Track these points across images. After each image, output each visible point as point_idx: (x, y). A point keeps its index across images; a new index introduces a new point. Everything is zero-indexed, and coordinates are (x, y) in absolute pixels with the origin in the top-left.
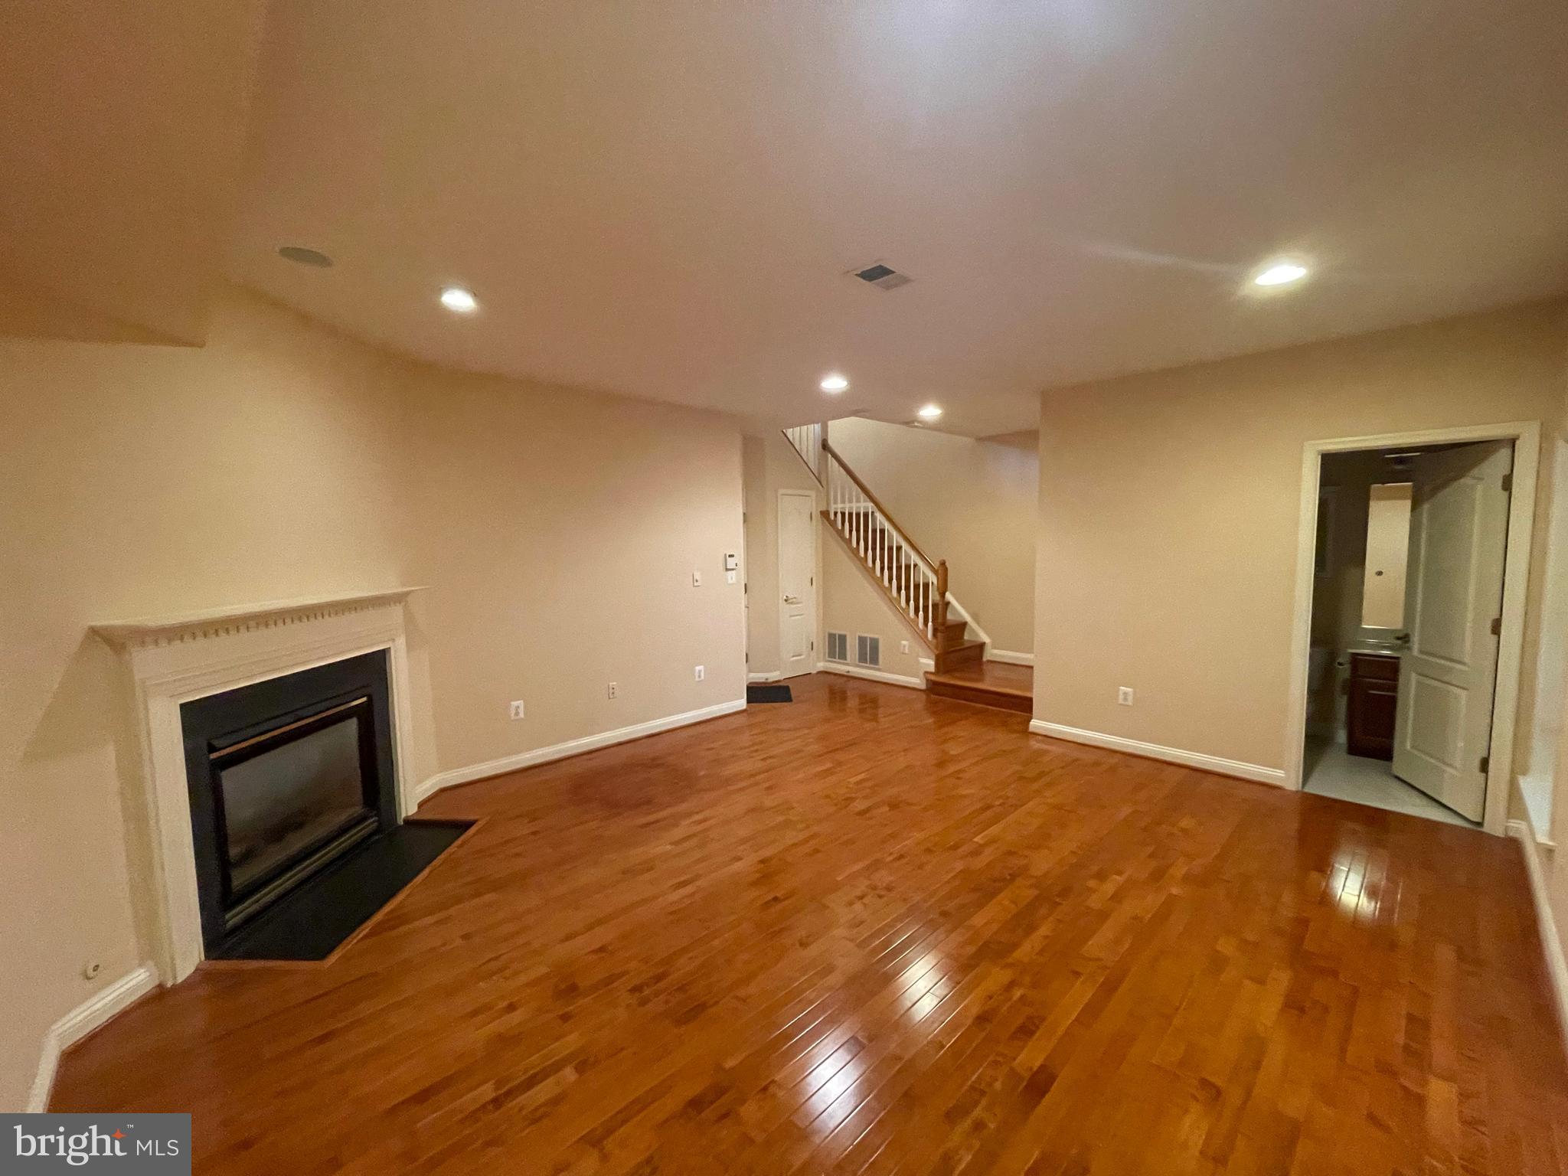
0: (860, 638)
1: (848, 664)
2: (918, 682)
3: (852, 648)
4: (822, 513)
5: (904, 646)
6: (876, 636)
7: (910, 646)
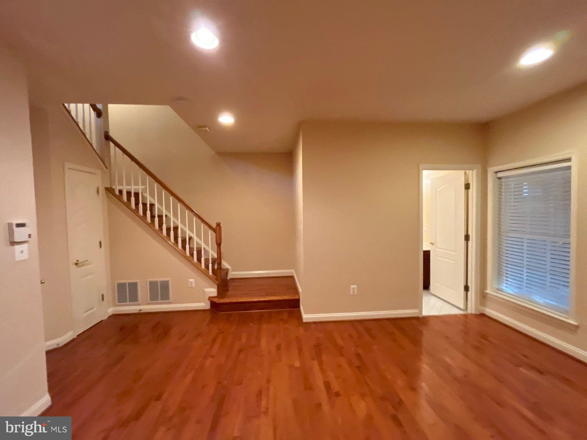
0: (151, 283)
1: (139, 305)
2: (204, 305)
3: (143, 292)
4: (107, 189)
5: (191, 282)
6: (166, 279)
7: (196, 282)
